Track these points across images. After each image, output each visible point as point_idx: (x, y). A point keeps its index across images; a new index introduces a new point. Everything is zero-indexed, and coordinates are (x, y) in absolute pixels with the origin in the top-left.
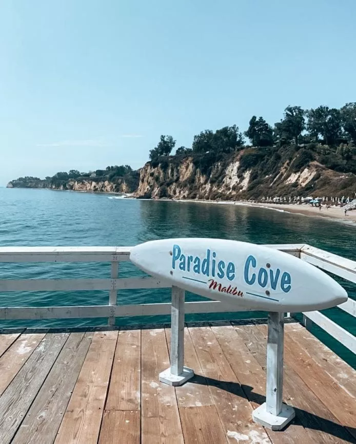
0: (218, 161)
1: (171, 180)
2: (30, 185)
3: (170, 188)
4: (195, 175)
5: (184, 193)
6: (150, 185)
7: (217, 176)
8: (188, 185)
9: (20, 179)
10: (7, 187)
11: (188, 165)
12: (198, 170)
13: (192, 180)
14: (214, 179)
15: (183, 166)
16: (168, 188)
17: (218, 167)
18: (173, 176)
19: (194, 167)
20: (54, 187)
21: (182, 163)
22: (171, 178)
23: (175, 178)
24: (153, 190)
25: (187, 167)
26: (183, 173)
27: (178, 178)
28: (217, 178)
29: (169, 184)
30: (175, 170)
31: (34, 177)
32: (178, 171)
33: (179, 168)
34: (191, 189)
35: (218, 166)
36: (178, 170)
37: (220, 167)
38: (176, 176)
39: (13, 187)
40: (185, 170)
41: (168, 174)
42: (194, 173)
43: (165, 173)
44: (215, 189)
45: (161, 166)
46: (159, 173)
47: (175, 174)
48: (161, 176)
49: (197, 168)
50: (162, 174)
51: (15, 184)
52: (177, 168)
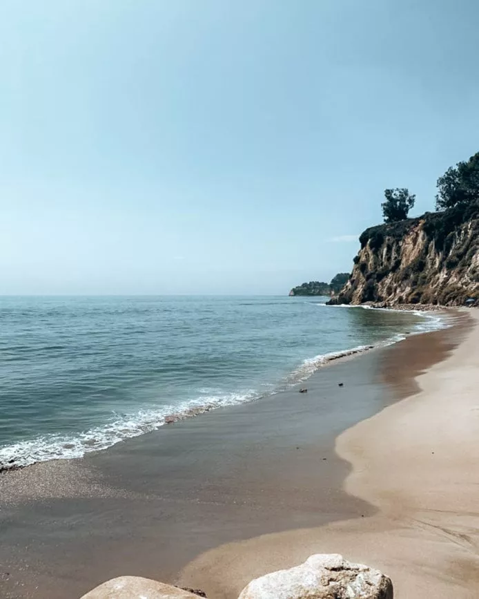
0: (467, 220)
1: (386, 267)
2: (314, 292)
3: (382, 284)
4: (427, 253)
5: (402, 291)
6: (353, 279)
7: (461, 251)
8: (412, 276)
9: (304, 285)
10: (290, 295)
11: (417, 235)
12: (433, 243)
13: (420, 265)
14: (456, 259)
15: (409, 240)
16: (379, 284)
17: (466, 233)
18: (389, 259)
19: (426, 238)
20: (333, 293)
21: (407, 233)
22: (385, 263)
23: (393, 263)
24: (356, 288)
25: (415, 241)
26: (407, 253)
27: (398, 263)
28: (460, 256)
29: (380, 277)
30: (394, 248)
31: (320, 282)
32: (398, 250)
33: (401, 243)
34: (415, 283)
35: (466, 229)
36: (400, 247)
37: (470, 232)
38: (396, 258)
39: (295, 295)
40: (411, 246)
41: (382, 257)
42: (424, 251)
43: (378, 256)
44: (453, 280)
45: (371, 242)
46: (367, 256)
47: (394, 255)
48: (371, 262)
49: (429, 240)
50: (372, 257)
51: (296, 292)
52: (398, 243)
